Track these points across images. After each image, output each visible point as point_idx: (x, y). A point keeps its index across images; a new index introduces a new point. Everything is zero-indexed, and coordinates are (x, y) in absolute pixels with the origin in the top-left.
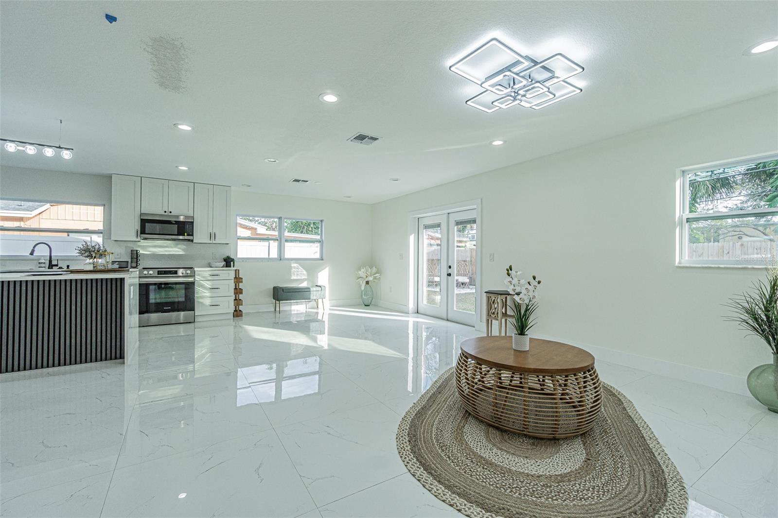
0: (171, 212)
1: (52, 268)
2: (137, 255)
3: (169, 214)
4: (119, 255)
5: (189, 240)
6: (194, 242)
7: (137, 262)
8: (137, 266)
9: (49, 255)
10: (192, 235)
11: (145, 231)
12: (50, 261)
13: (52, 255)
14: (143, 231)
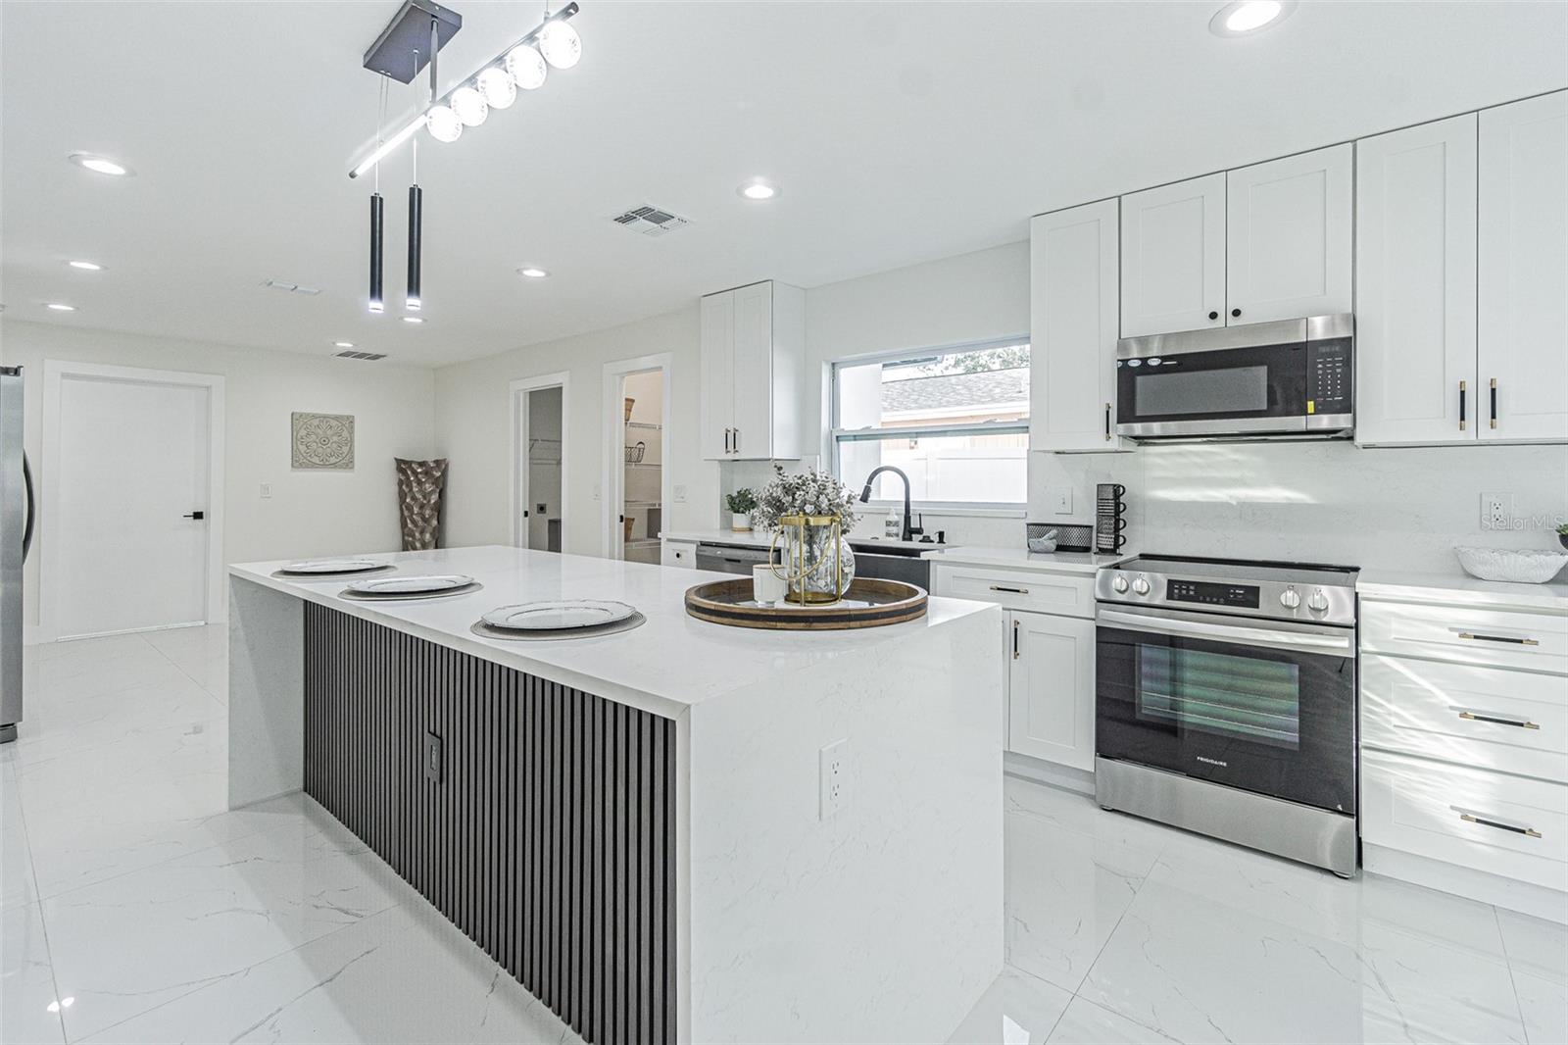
0: (1236, 313)
1: (911, 539)
2: (1117, 505)
3: (1233, 322)
4: (1068, 503)
5: (1332, 434)
6: (1360, 439)
7: (1117, 529)
8: (1117, 545)
9: (904, 499)
10: (1347, 406)
11: (1133, 408)
12: (907, 518)
13: (911, 499)
14: (1127, 411)
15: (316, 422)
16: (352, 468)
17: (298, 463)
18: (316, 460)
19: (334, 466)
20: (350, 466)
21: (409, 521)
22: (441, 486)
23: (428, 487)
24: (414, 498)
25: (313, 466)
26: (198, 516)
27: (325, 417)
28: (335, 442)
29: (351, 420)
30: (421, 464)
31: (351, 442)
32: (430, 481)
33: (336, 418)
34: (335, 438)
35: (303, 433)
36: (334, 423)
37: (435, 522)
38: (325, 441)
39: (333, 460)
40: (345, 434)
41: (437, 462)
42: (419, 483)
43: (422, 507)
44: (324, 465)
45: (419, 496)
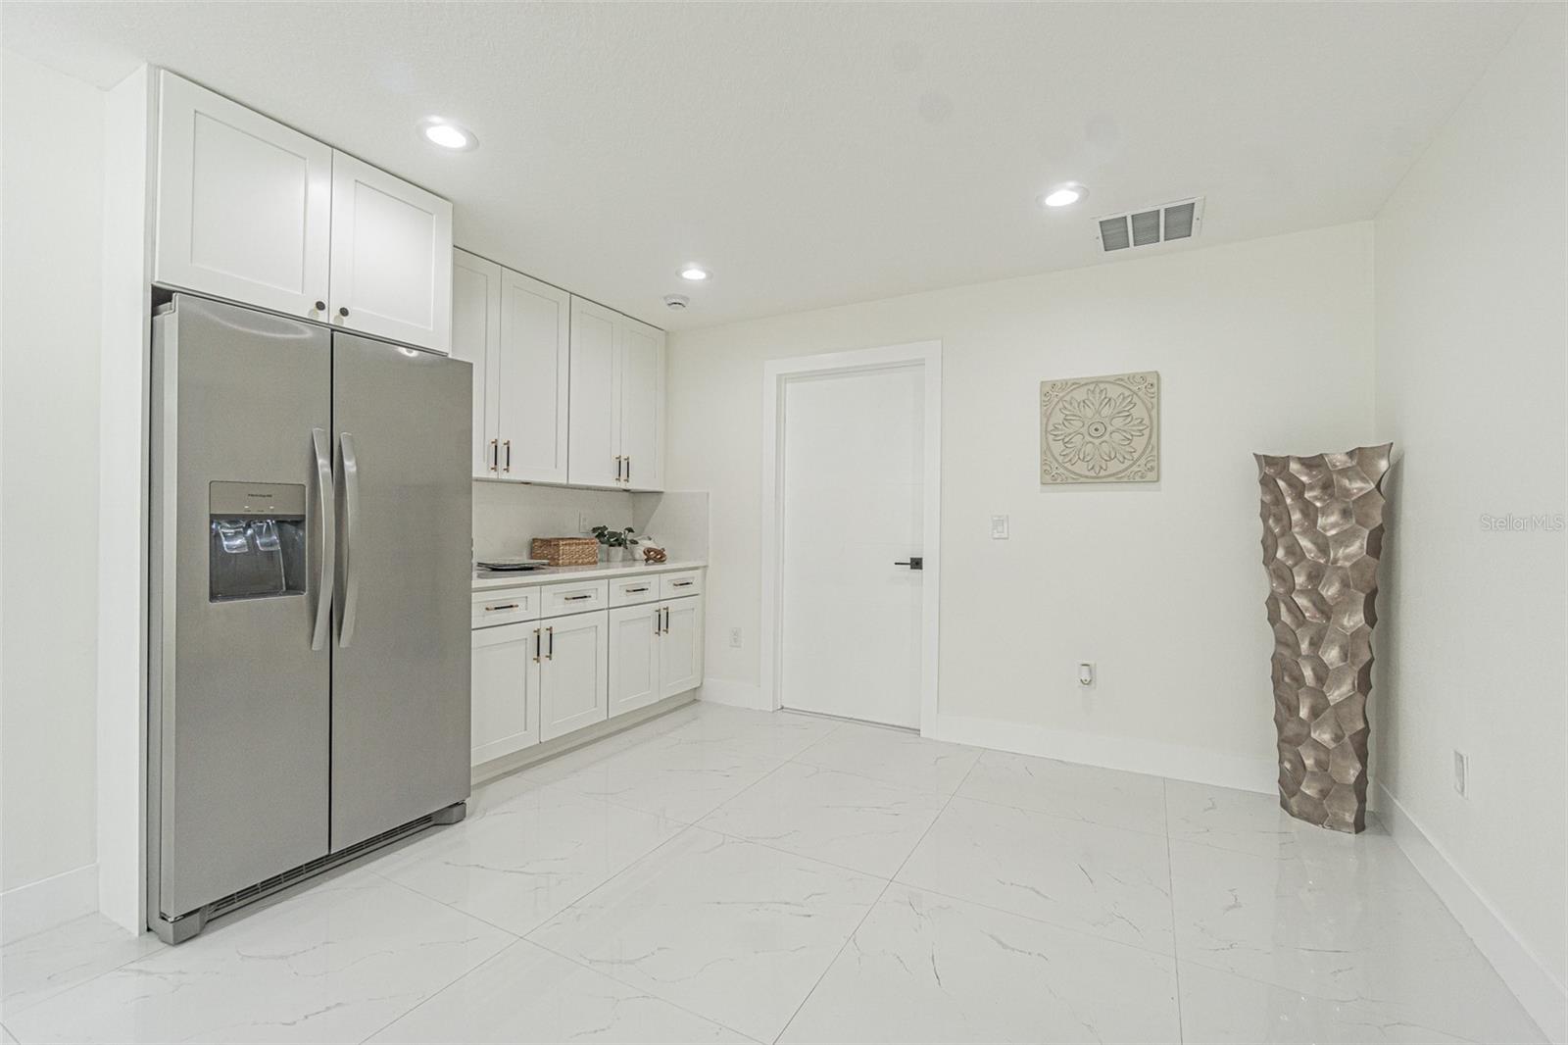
15: (1080, 395)
16: (1158, 479)
17: (1055, 473)
18: (1081, 468)
19: (1118, 478)
20: (1151, 475)
21: (1283, 609)
22: (1378, 520)
23: (1330, 522)
24: (1294, 551)
25: (1078, 480)
26: (916, 564)
27: (1097, 382)
28: (1118, 430)
29: (1150, 383)
30: (1315, 463)
31: (1153, 429)
32: (1337, 507)
33: (1118, 381)
34: (1118, 422)
35: (1058, 418)
36: (1114, 392)
37: (1351, 619)
38: (1099, 429)
39: (1114, 466)
40: (1138, 412)
41: (1359, 454)
42: (1309, 512)
43: (1316, 575)
44: (1098, 479)
45: (1305, 543)
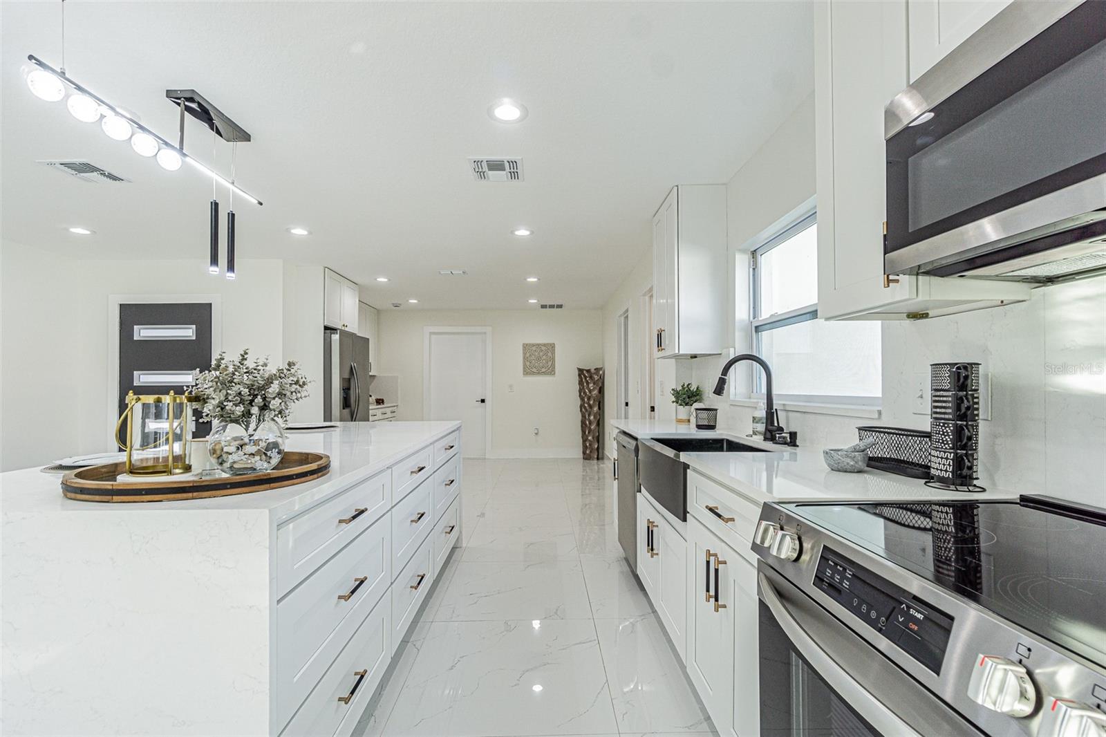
15: (534, 348)
16: (554, 374)
17: (527, 371)
18: (534, 370)
19: (544, 373)
20: (553, 373)
22: (600, 385)
23: (591, 386)
24: (585, 393)
25: (533, 373)
26: (483, 401)
27: (538, 345)
28: (544, 359)
29: (552, 346)
30: (588, 371)
31: (553, 359)
32: (593, 382)
33: (544, 345)
34: (545, 357)
35: (528, 355)
36: (543, 348)
37: (596, 409)
38: (539, 359)
39: (543, 370)
40: (550, 354)
41: (596, 369)
42: (588, 383)
43: (589, 399)
44: (539, 373)
45: (587, 391)
